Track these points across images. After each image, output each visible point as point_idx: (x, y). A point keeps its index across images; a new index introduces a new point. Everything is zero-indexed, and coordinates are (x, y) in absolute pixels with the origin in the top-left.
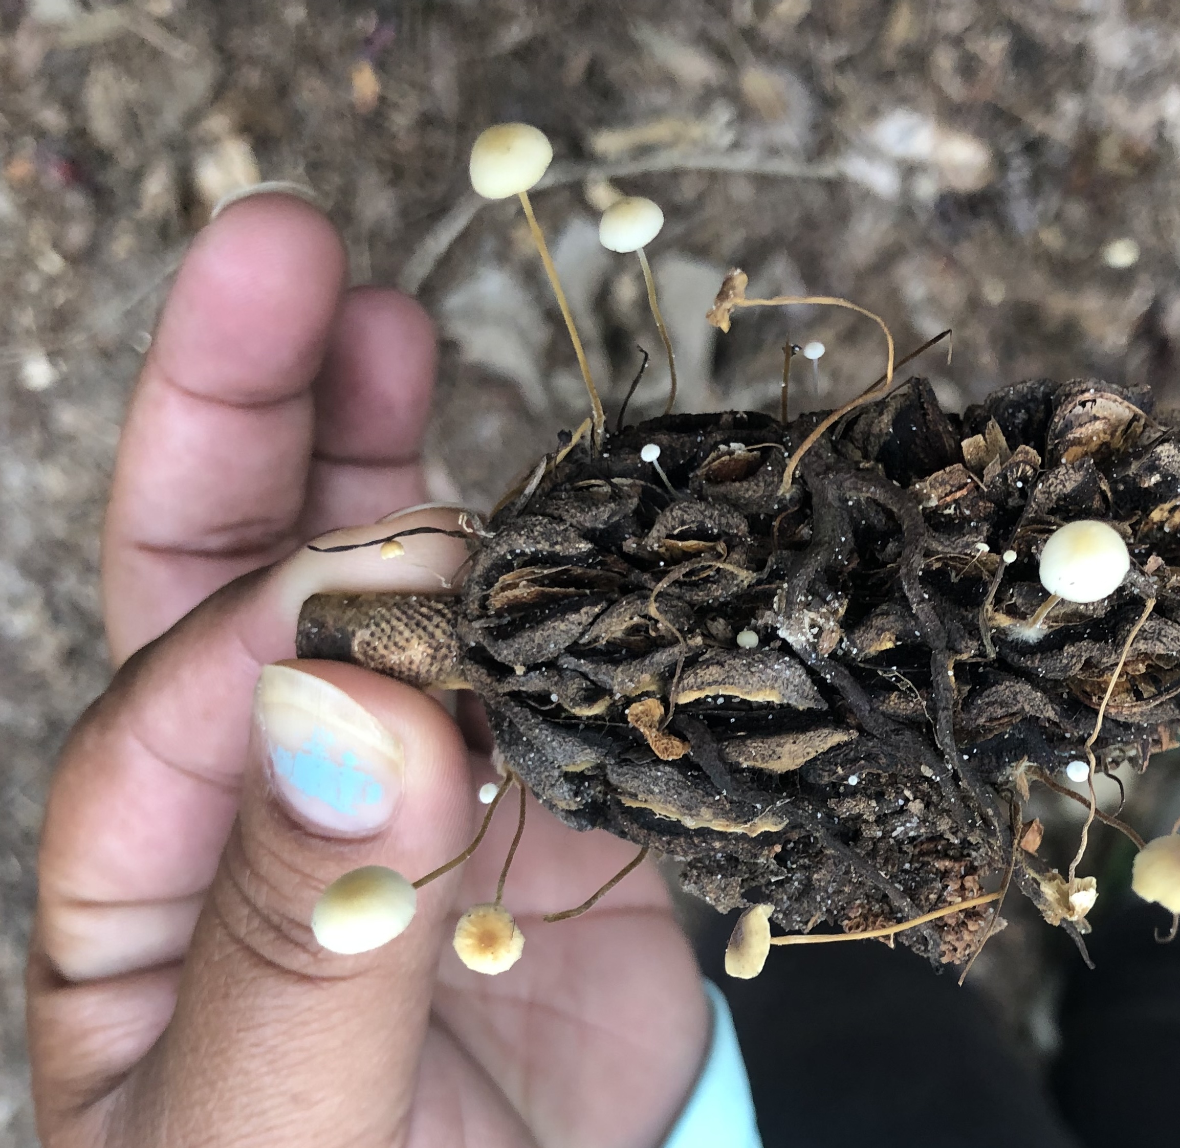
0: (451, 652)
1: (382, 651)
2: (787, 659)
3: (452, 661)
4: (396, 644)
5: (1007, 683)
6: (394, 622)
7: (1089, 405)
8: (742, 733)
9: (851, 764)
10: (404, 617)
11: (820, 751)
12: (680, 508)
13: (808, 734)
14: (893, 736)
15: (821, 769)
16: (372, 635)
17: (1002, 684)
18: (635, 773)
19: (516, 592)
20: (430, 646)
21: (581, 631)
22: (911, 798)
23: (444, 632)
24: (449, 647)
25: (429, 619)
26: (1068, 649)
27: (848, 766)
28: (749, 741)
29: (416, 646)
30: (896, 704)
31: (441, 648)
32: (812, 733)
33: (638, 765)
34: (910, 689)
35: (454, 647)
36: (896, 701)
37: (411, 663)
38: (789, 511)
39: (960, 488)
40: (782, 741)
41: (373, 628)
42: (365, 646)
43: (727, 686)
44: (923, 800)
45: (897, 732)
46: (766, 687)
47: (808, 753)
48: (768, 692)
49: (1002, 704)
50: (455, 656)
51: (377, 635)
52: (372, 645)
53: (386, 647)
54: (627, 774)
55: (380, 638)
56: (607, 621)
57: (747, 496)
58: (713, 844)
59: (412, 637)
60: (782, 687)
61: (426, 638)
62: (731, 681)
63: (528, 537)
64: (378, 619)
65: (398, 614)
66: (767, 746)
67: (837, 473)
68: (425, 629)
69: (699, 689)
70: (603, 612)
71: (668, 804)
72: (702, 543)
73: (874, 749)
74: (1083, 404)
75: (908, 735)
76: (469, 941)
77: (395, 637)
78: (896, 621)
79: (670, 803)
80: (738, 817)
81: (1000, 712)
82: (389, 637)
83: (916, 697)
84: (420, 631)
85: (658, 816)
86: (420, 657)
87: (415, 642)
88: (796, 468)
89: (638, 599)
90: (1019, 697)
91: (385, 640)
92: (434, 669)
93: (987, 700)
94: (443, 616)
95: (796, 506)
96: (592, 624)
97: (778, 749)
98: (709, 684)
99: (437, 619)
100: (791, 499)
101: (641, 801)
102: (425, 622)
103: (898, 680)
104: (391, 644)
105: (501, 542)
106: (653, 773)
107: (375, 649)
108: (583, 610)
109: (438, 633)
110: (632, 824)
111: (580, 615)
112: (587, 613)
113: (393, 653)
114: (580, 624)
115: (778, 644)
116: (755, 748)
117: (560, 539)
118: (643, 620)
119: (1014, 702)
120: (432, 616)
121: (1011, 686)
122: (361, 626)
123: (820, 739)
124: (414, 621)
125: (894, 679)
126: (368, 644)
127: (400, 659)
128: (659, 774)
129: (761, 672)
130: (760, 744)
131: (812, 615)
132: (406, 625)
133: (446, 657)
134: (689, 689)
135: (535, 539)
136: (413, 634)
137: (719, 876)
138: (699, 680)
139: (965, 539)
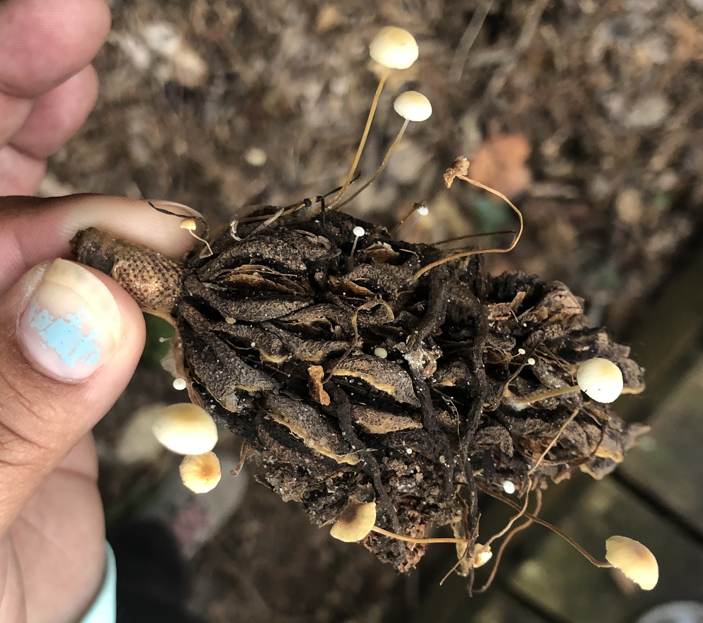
0: (174, 294)
1: (132, 278)
2: (405, 372)
3: (172, 299)
4: (142, 277)
5: (499, 427)
6: (146, 264)
7: (563, 298)
8: (364, 404)
9: (410, 441)
10: (152, 263)
11: (402, 429)
12: (367, 268)
13: (399, 417)
14: (437, 435)
15: (394, 439)
16: (130, 266)
17: (496, 427)
18: (291, 404)
19: (250, 277)
20: (163, 286)
21: (288, 313)
22: (419, 471)
23: (175, 281)
24: (174, 291)
25: (168, 270)
26: (530, 421)
27: (409, 442)
28: (368, 410)
29: (154, 283)
30: (445, 417)
31: (169, 289)
32: (401, 418)
33: (294, 400)
34: (455, 412)
35: (178, 291)
36: (446, 416)
37: (146, 291)
38: (407, 292)
39: (506, 315)
40: (385, 416)
41: (131, 262)
42: (122, 271)
43: (368, 375)
44: (424, 474)
45: (440, 433)
46: (390, 383)
47: (395, 428)
48: (390, 386)
49: (493, 438)
50: (175, 297)
51: (132, 267)
52: (127, 272)
53: (135, 276)
54: (285, 403)
55: (133, 270)
56: (308, 314)
57: (396, 275)
58: (305, 460)
59: (154, 277)
60: (398, 387)
61: (162, 280)
62: (372, 373)
63: (272, 249)
64: (136, 258)
65: (149, 260)
66: (376, 416)
67: (451, 282)
68: (163, 275)
69: (351, 370)
70: (306, 307)
71: (304, 429)
72: (369, 291)
73: (424, 438)
74: (561, 296)
75: (444, 437)
76: (196, 468)
77: (144, 272)
78: (463, 373)
79: (305, 428)
80: (338, 449)
81: (490, 441)
82: (140, 271)
83: (457, 417)
84: (160, 275)
85: (291, 433)
86: (153, 289)
87: (155, 279)
88: (427, 272)
89: (331, 308)
90: (501, 437)
91: (137, 272)
92: (157, 300)
93: (486, 432)
94: (177, 272)
95: (412, 290)
96: (296, 312)
97: (382, 419)
98: (358, 370)
99: (172, 272)
100: (411, 286)
101: (285, 421)
102: (165, 271)
103: (451, 405)
104: (140, 275)
105: (253, 246)
106: (302, 408)
107: (128, 275)
108: (295, 302)
109: (171, 280)
110: (266, 432)
111: (293, 304)
112: (297, 305)
113: (138, 281)
114: (290, 309)
115: (401, 362)
116: (370, 414)
117: (291, 258)
118: (327, 320)
119: (498, 438)
120: (170, 269)
121: (500, 429)
122: (124, 258)
123: (404, 422)
124: (158, 268)
125: (448, 404)
126: (125, 270)
127: (140, 286)
128: (306, 410)
129: (391, 374)
130: (374, 414)
131: (425, 353)
132: (153, 268)
133: (170, 295)
134: (345, 369)
135: (276, 252)
136: (155, 275)
137: (295, 479)
138: (354, 366)
139: (505, 343)
